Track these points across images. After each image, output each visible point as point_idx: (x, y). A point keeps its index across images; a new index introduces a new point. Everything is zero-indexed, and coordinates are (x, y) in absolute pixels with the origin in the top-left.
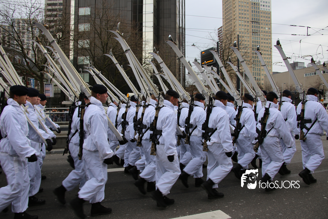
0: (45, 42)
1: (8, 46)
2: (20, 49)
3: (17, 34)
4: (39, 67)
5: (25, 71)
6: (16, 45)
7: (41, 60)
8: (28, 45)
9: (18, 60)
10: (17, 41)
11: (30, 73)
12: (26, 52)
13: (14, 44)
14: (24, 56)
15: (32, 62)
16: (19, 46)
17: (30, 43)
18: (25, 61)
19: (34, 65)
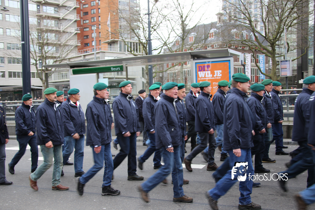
0: (277, 9)
1: (234, 22)
2: (248, 22)
3: (244, 6)
4: (270, 40)
5: (254, 47)
6: (243, 19)
7: (272, 32)
8: (256, 16)
9: (246, 36)
10: (244, 14)
11: (258, 49)
12: (254, 26)
13: (241, 19)
14: (252, 30)
15: (262, 36)
16: (247, 19)
17: (259, 14)
18: (253, 35)
19: (264, 39)
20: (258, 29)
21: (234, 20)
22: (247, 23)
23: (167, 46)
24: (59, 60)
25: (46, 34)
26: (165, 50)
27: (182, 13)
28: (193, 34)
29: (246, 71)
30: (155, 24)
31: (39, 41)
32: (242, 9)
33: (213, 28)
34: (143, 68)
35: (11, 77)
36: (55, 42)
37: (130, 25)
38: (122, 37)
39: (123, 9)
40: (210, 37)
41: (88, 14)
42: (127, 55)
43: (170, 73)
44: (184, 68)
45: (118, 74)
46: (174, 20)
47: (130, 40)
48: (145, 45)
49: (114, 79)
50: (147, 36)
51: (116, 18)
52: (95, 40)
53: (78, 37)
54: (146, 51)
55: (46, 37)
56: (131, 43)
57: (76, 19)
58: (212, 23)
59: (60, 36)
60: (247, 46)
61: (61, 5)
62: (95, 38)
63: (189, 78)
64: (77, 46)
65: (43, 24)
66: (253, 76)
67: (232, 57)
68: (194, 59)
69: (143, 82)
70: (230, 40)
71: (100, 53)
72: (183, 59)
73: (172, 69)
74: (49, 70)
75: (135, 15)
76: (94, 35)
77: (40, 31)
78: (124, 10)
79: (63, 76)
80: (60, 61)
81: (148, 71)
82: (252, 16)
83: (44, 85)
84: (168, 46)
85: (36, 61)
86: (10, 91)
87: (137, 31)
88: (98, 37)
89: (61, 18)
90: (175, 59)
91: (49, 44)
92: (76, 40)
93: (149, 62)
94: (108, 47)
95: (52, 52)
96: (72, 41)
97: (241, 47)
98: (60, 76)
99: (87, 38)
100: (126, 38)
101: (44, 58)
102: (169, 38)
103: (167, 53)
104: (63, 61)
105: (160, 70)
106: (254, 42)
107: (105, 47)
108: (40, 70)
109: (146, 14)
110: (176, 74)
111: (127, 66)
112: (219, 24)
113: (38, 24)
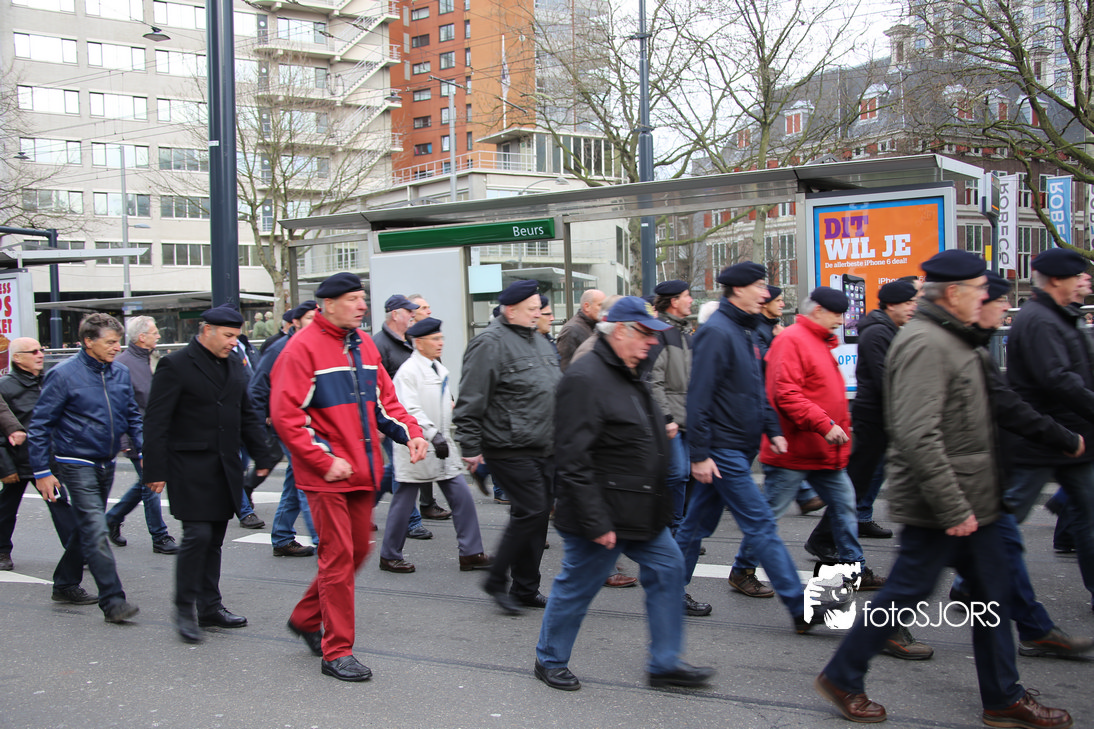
6: (991, 43)
8: (1042, 33)
9: (998, 107)
16: (1003, 44)
17: (1054, 24)
18: (1029, 105)
19: (1073, 117)
20: (1048, 80)
21: (955, 49)
22: (1004, 58)
23: (708, 151)
24: (330, 204)
25: (288, 114)
26: (698, 164)
27: (762, 32)
28: (801, 107)
29: (1000, 237)
30: (665, 72)
31: (262, 139)
32: (986, 9)
33: (877, 82)
34: (619, 230)
35: (172, 263)
36: (316, 140)
37: (575, 77)
38: (547, 122)
39: (550, 20)
40: (864, 113)
41: (428, 44)
42: (562, 183)
43: (716, 246)
44: (766, 227)
45: (531, 252)
46: (731, 56)
47: (575, 131)
48: (628, 148)
49: (520, 266)
50: (636, 116)
51: (527, 57)
52: (452, 132)
53: (393, 124)
54: (633, 167)
55: (285, 123)
56: (577, 140)
57: (388, 60)
58: (871, 62)
59: (332, 120)
60: (1005, 144)
61: (337, 13)
62: (452, 124)
63: (784, 263)
64: (388, 155)
65: (276, 80)
66: (1026, 257)
67: (949, 184)
68: (809, 194)
69: (620, 280)
70: (938, 126)
71: (470, 177)
72: (762, 194)
73: (723, 232)
74: (298, 237)
75: (593, 41)
76: (449, 115)
77: (268, 106)
78: (555, 25)
79: (344, 258)
80: (335, 208)
81: (638, 239)
82: (1025, 32)
83: (278, 289)
84: (712, 148)
85: (253, 205)
86: (168, 310)
87: (601, 97)
88: (463, 121)
89: (338, 59)
90: (736, 196)
91: (295, 150)
92: (389, 133)
93: (642, 205)
94: (498, 156)
95: (306, 177)
96: (375, 136)
97: (980, 151)
98: (331, 259)
99: (426, 125)
100: (560, 124)
101: (280, 197)
102: (714, 118)
103: (707, 173)
104: (343, 205)
105: (680, 238)
106: (1031, 130)
107: (485, 157)
108: (266, 238)
109: (632, 38)
110: (739, 248)
111: (567, 220)
112: (897, 65)
113: (260, 80)
